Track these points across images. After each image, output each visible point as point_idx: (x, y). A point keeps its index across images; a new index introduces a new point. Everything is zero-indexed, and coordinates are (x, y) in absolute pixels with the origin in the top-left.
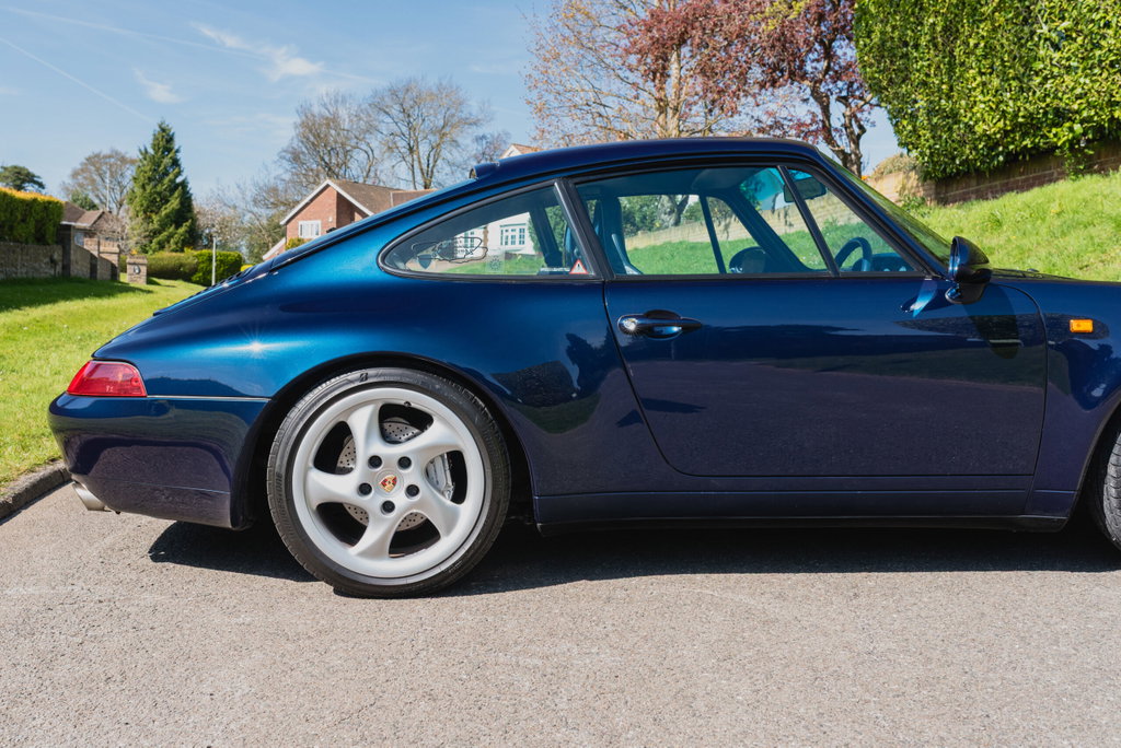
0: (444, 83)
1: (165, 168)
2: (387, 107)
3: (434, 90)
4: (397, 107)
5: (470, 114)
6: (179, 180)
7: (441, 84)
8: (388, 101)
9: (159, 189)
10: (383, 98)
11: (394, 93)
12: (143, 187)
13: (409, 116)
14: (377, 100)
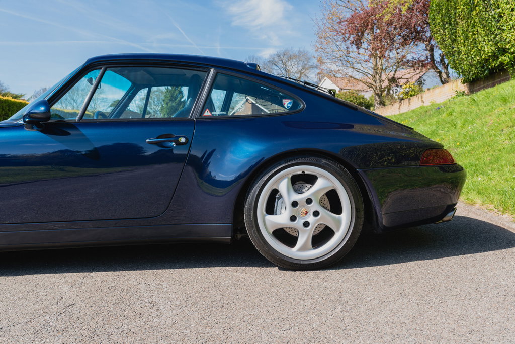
0: (302, 50)
1: (176, 95)
2: (276, 62)
3: (297, 54)
4: (280, 62)
5: (314, 63)
6: (182, 100)
7: (300, 51)
8: (276, 59)
9: (174, 104)
10: (274, 59)
11: (279, 56)
12: (167, 104)
13: (286, 65)
14: (271, 59)
